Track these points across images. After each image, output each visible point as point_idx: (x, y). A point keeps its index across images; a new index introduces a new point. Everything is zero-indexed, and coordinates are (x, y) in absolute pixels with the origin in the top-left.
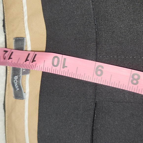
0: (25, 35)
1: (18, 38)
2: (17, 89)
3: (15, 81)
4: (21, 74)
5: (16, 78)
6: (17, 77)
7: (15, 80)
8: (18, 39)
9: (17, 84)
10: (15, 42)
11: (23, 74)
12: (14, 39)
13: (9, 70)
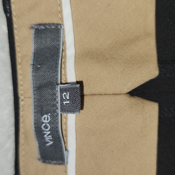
0: (62, 19)
1: (44, 25)
2: (48, 143)
3: (44, 127)
4: (59, 109)
5: (46, 119)
6: (49, 117)
7: (44, 125)
8: (42, 27)
9: (49, 132)
10: (35, 34)
11: (62, 110)
12: (32, 28)
13: (22, 95)
